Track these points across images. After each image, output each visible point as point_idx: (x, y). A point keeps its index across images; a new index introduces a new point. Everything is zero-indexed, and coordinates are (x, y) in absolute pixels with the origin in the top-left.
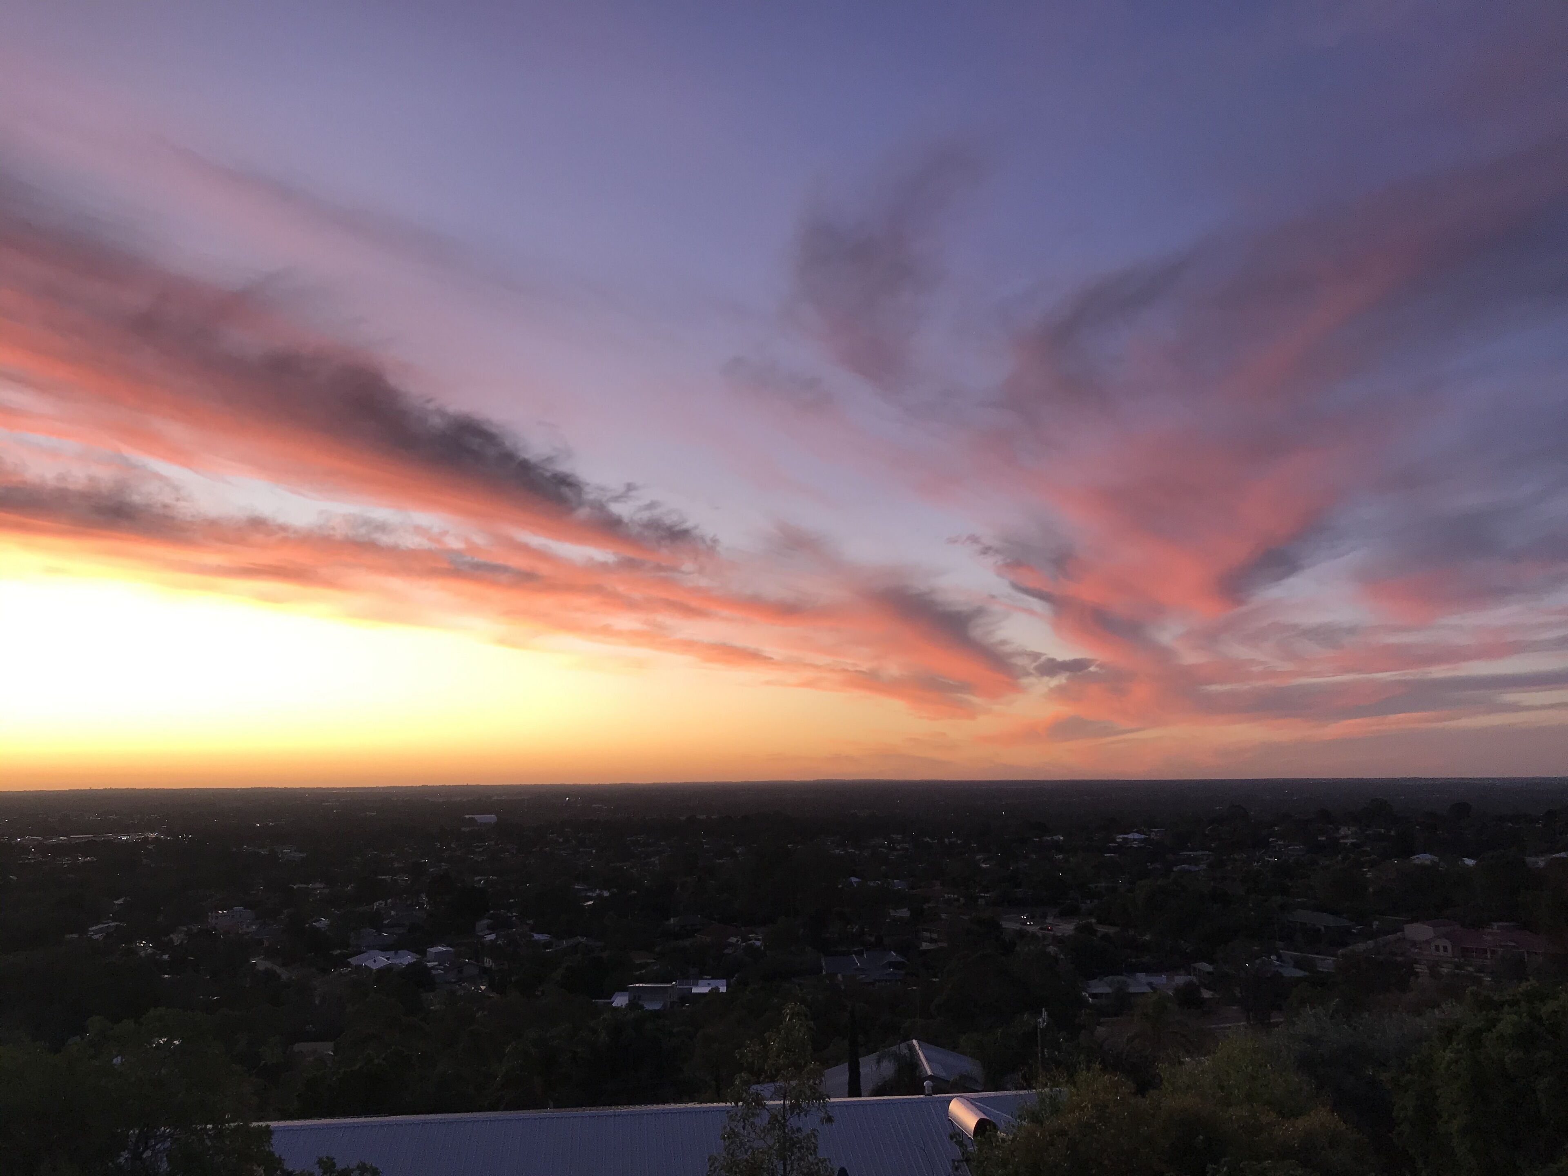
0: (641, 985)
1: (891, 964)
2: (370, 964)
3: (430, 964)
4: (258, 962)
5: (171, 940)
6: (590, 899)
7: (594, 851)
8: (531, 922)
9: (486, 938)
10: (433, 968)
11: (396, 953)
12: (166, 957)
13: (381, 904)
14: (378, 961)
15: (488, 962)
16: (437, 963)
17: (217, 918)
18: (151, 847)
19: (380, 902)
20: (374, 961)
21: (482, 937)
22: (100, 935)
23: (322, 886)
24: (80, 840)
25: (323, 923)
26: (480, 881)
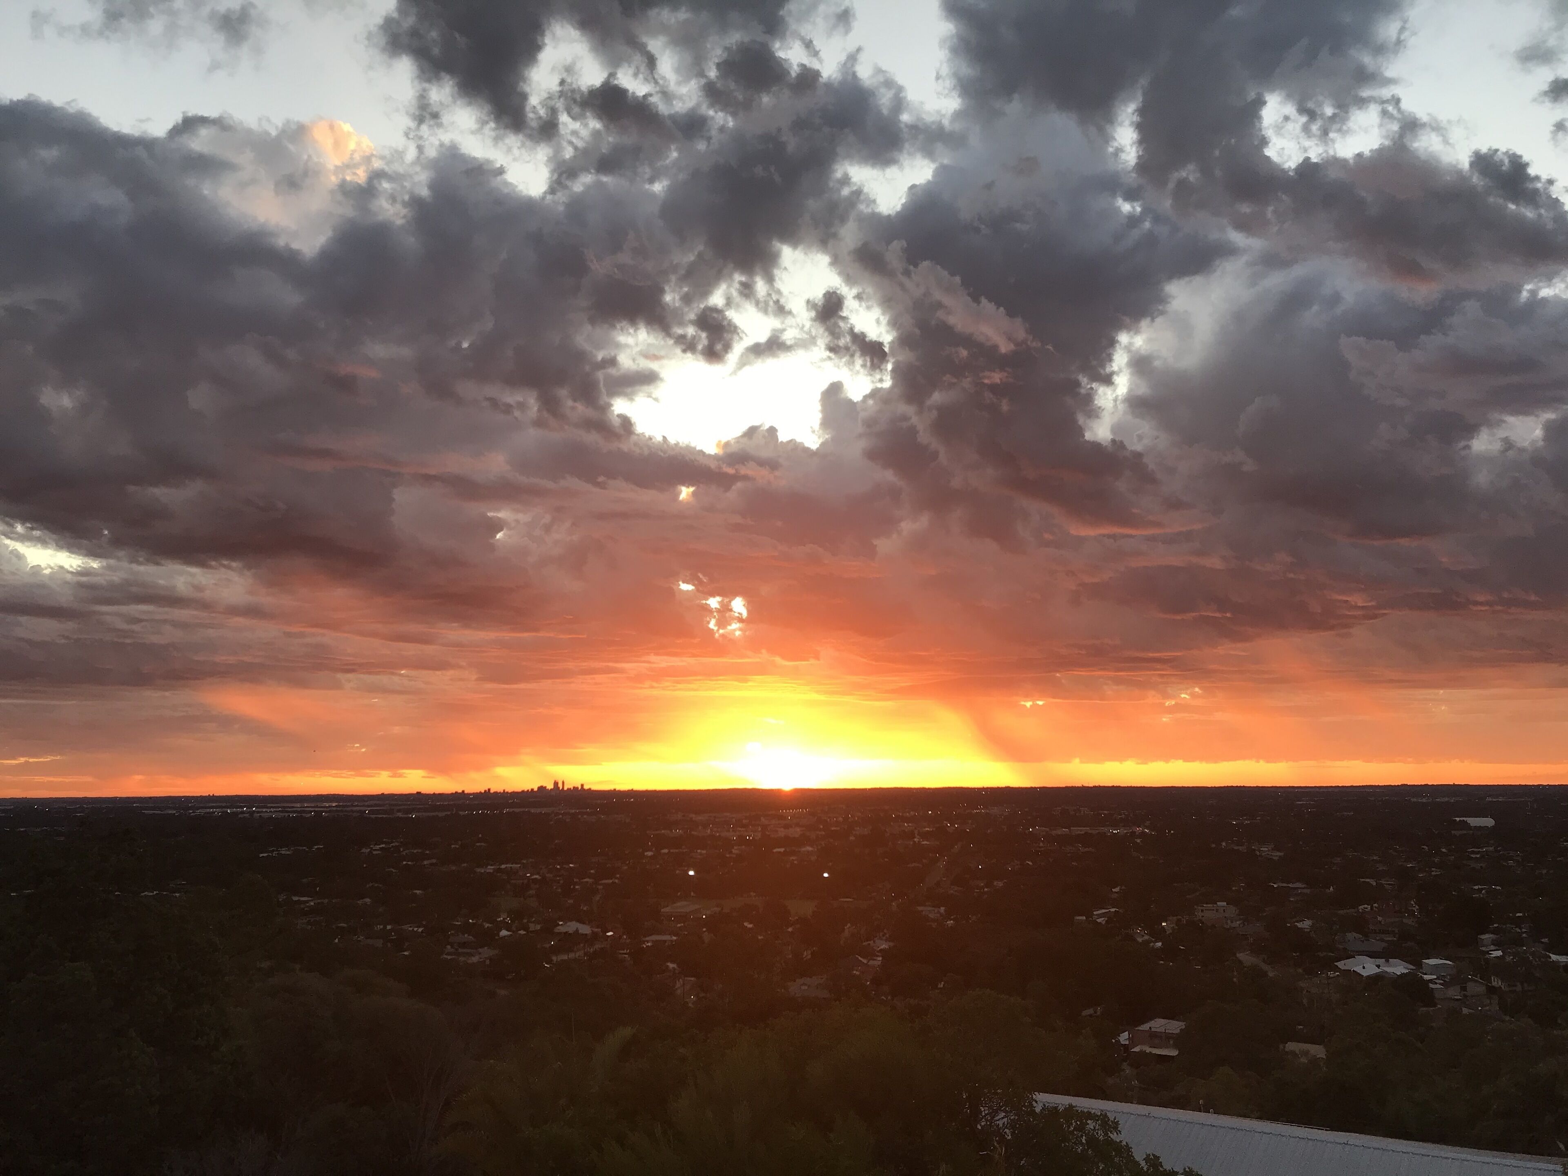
2: (1359, 969)
3: (1426, 977)
4: (1245, 957)
5: (1163, 929)
8: (1545, 940)
9: (1491, 954)
10: (1431, 981)
11: (1387, 961)
12: (1159, 944)
13: (1366, 908)
14: (1367, 967)
15: (1496, 982)
16: (1435, 977)
17: (1202, 911)
18: (1138, 841)
19: (1366, 906)
20: (1364, 968)
21: (1488, 953)
22: (1103, 919)
23: (1303, 886)
24: (1079, 832)
25: (1306, 925)
26: (1480, 890)
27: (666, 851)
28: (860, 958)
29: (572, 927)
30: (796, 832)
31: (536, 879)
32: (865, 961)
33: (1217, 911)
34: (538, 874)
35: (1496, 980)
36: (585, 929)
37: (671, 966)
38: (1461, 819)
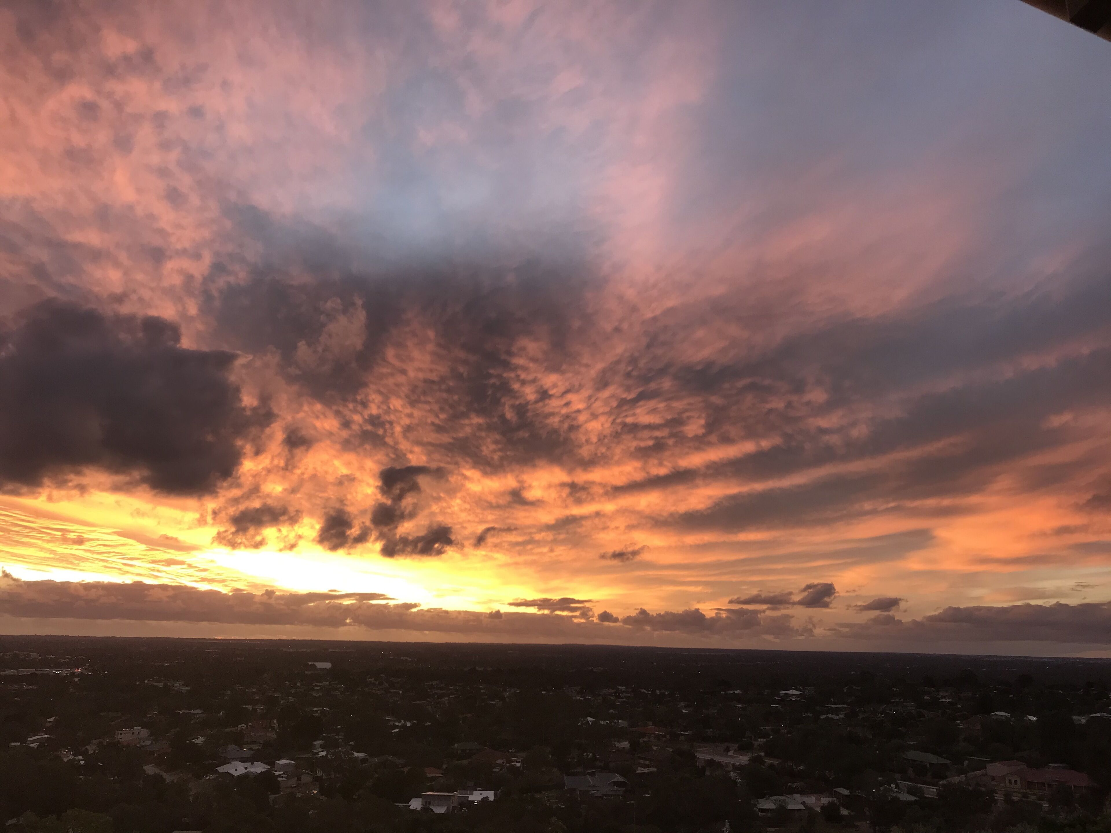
0: (431, 793)
1: (615, 783)
2: (232, 772)
3: (277, 773)
4: (150, 769)
5: (87, 750)
6: (396, 727)
7: (401, 692)
8: (352, 743)
9: (319, 754)
10: (279, 776)
11: (252, 764)
12: (82, 762)
13: (243, 727)
14: (238, 769)
15: (319, 774)
16: (282, 773)
17: (121, 734)
18: (76, 680)
19: (243, 725)
20: (236, 770)
21: (317, 753)
22: (35, 744)
23: (201, 712)
24: (25, 673)
25: (200, 740)
26: (317, 711)
33: (133, 733)
35: (319, 771)
38: (312, 663)
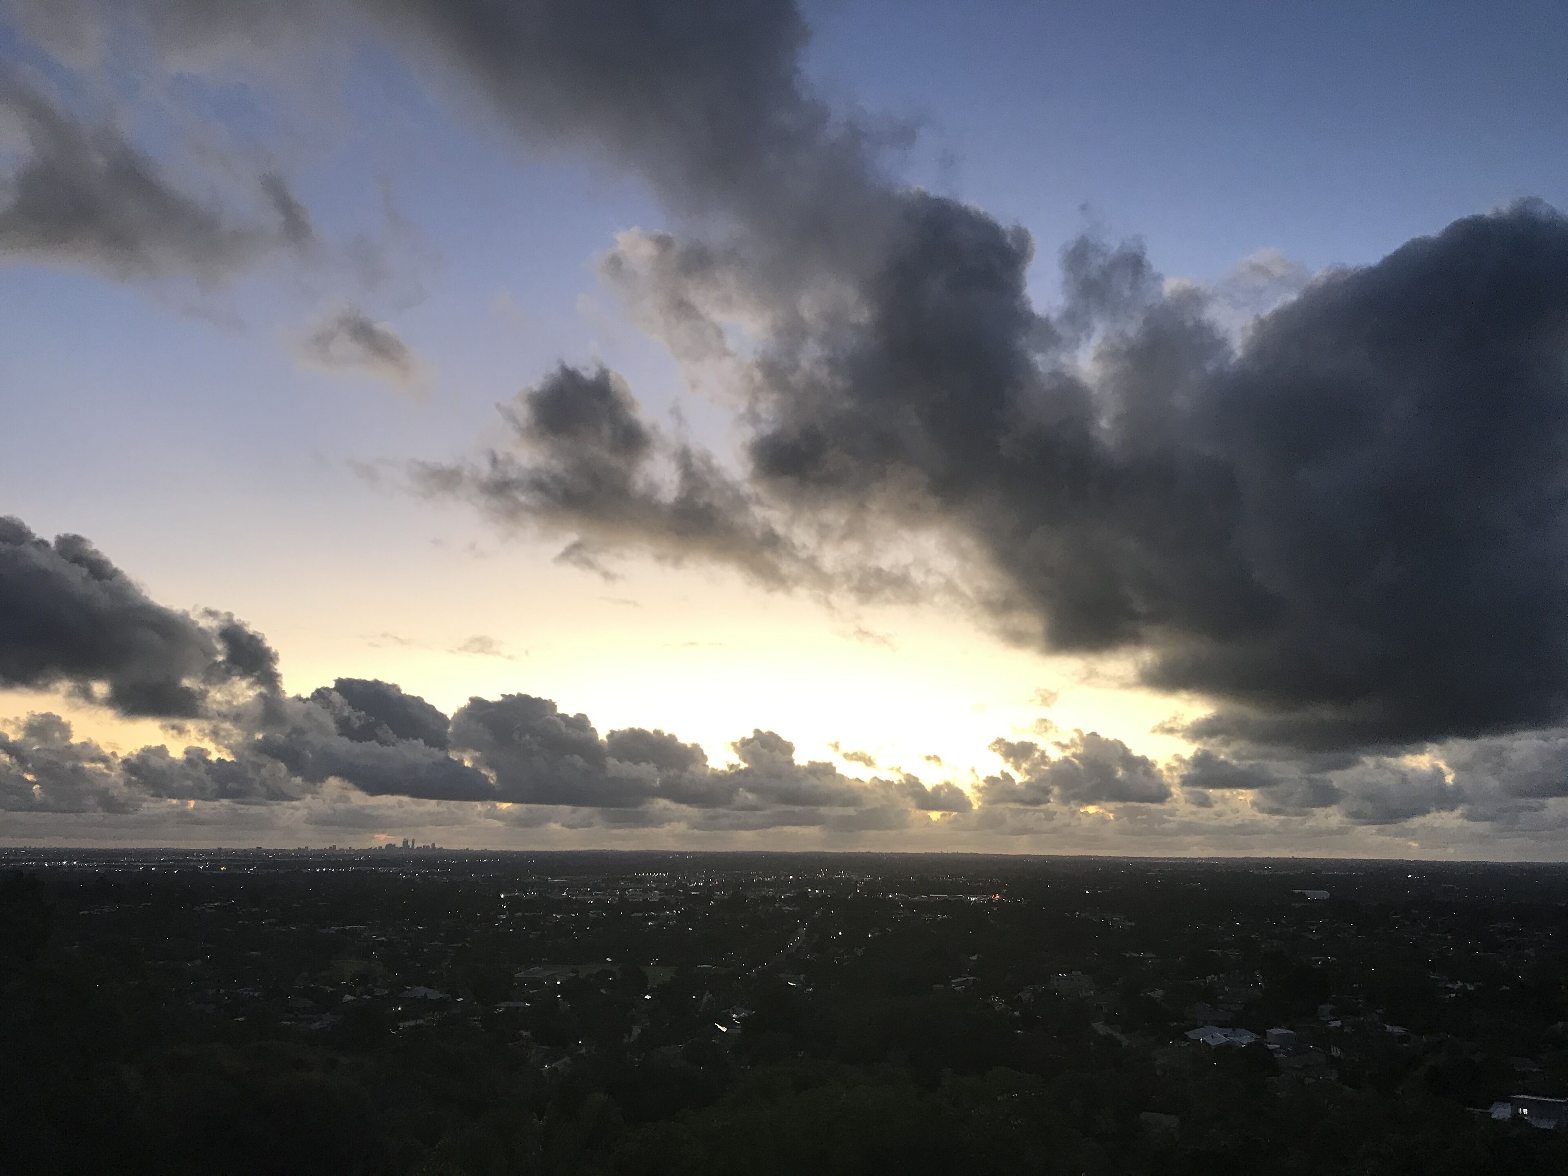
0: (1526, 1097)
2: (1208, 1039)
3: (1270, 1047)
4: (1100, 1028)
5: (1020, 998)
6: (1450, 990)
8: (1381, 1011)
9: (1330, 1024)
10: (1275, 1050)
11: (1234, 1031)
12: (1017, 1013)
13: (1214, 978)
14: (1216, 1037)
15: (1336, 1052)
16: (1278, 1046)
17: (1058, 980)
18: (995, 909)
19: (1213, 976)
20: (1212, 1037)
21: (1327, 1023)
22: (961, 987)
23: (1153, 956)
24: (938, 899)
25: (1158, 994)
26: (1317, 961)
27: (519, 914)
28: (719, 1027)
29: (421, 991)
30: (655, 896)
31: (383, 941)
32: (724, 1029)
33: (1072, 980)
34: (385, 936)
35: (1335, 1049)
36: (435, 995)
37: (524, 1033)
38: (1300, 891)
